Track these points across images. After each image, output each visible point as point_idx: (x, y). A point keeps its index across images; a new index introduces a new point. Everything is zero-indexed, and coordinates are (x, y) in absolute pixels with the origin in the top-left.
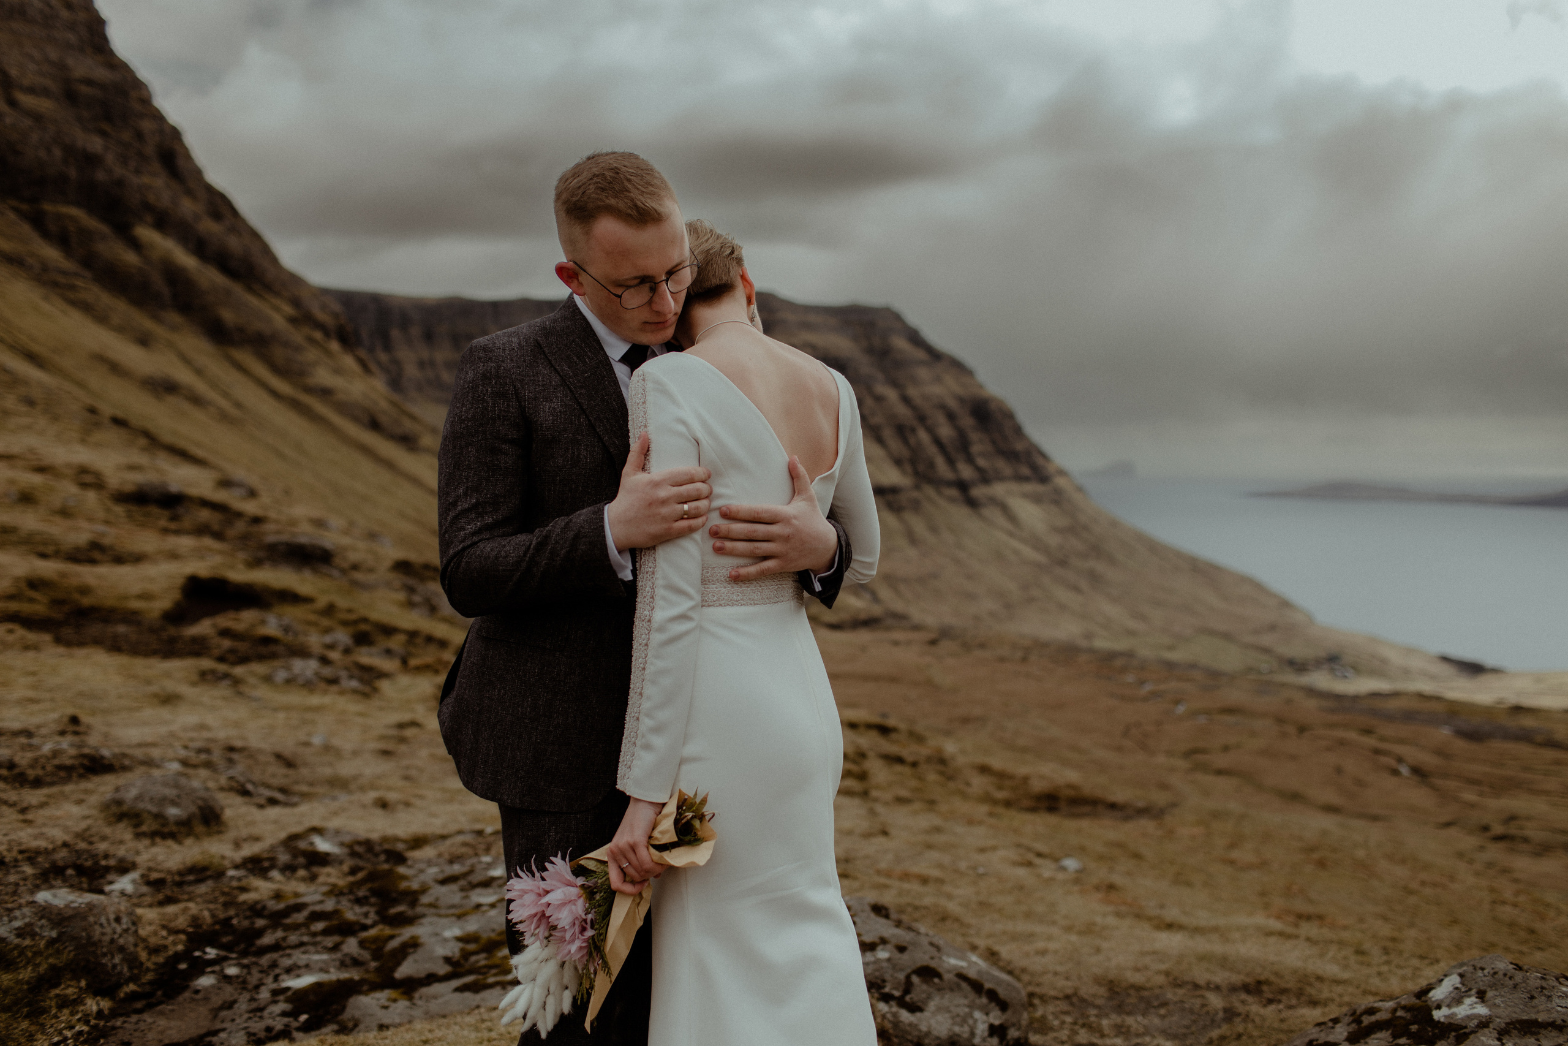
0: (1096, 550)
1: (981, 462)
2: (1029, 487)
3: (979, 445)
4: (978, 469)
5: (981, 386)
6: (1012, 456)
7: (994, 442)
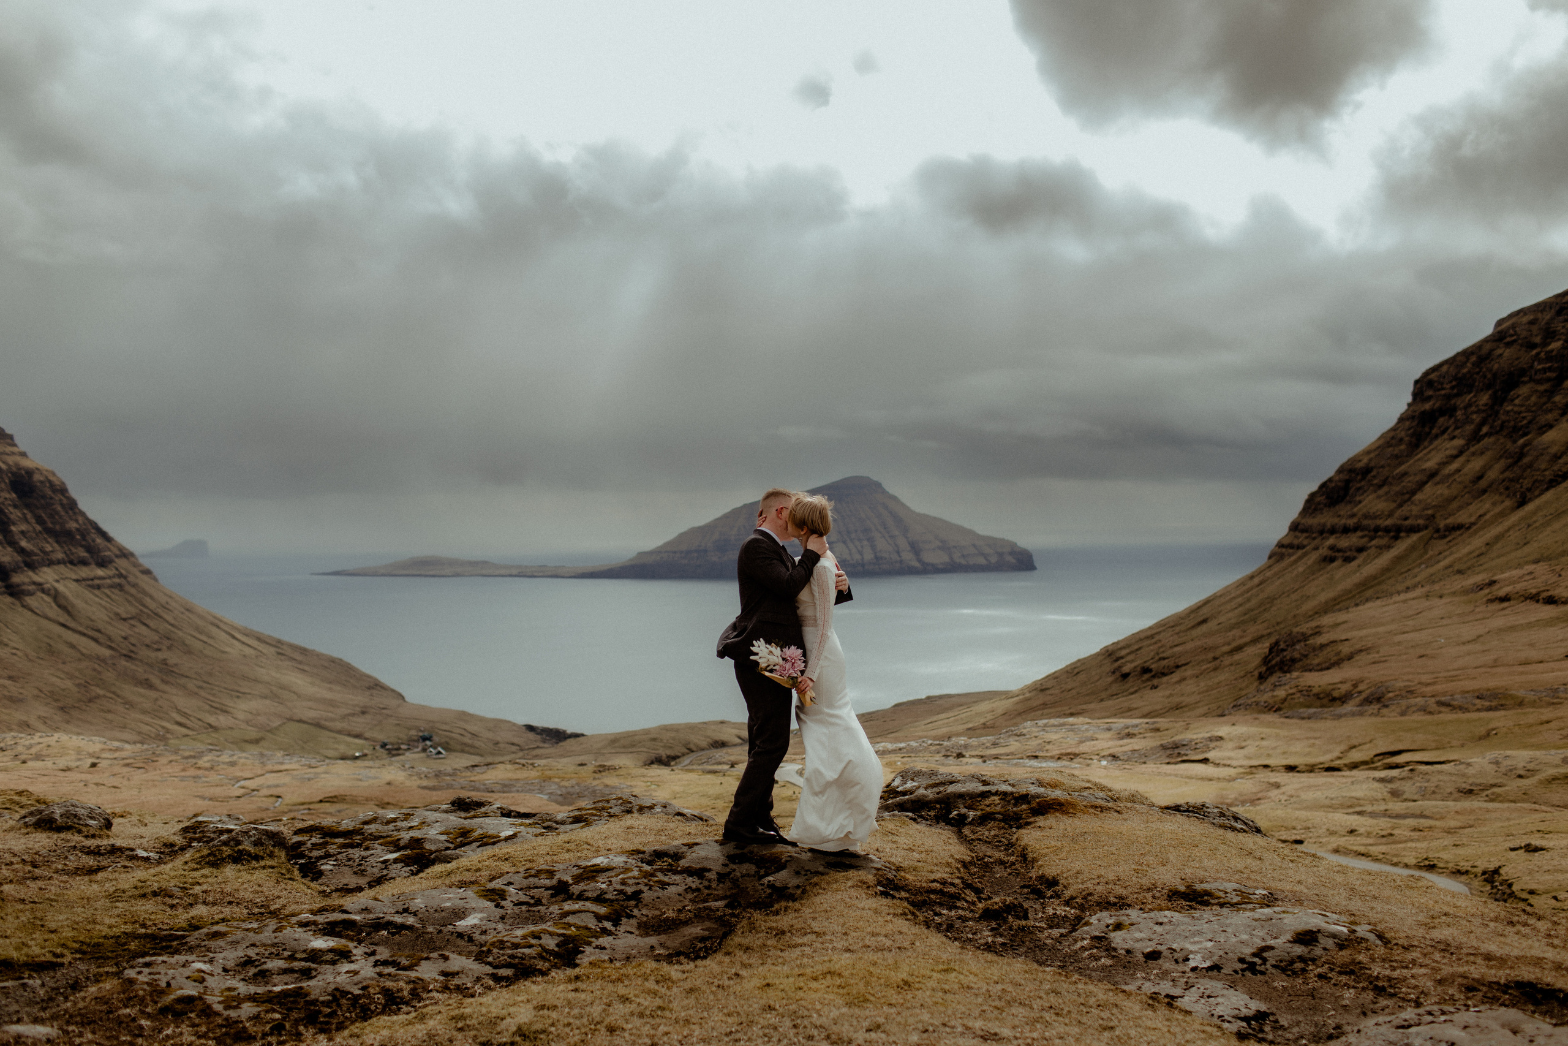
0: (169, 640)
1: (24, 543)
2: (84, 572)
3: (21, 524)
4: (22, 551)
5: (23, 454)
6: (63, 536)
7: (40, 520)
